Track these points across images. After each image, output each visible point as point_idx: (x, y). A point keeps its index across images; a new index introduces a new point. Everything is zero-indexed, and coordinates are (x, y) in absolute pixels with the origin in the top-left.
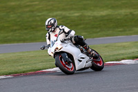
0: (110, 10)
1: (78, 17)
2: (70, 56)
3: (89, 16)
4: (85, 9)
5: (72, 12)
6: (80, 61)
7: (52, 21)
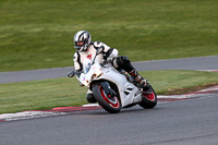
0: (89, 23)
1: (39, 33)
2: (114, 86)
3: (57, 33)
4: (49, 21)
5: (29, 25)
6: (127, 93)
7: (85, 36)
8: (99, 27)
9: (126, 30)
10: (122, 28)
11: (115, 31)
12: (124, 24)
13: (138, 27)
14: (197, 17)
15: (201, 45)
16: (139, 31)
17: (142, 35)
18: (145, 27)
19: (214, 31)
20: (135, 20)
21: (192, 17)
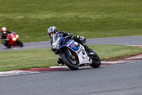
8: (61, 16)
9: (78, 18)
10: (76, 17)
11: (72, 18)
12: (77, 14)
13: (86, 16)
14: (125, 10)
15: (127, 29)
16: (87, 19)
17: (88, 21)
18: (91, 16)
19: (136, 20)
20: (84, 11)
21: (121, 11)
